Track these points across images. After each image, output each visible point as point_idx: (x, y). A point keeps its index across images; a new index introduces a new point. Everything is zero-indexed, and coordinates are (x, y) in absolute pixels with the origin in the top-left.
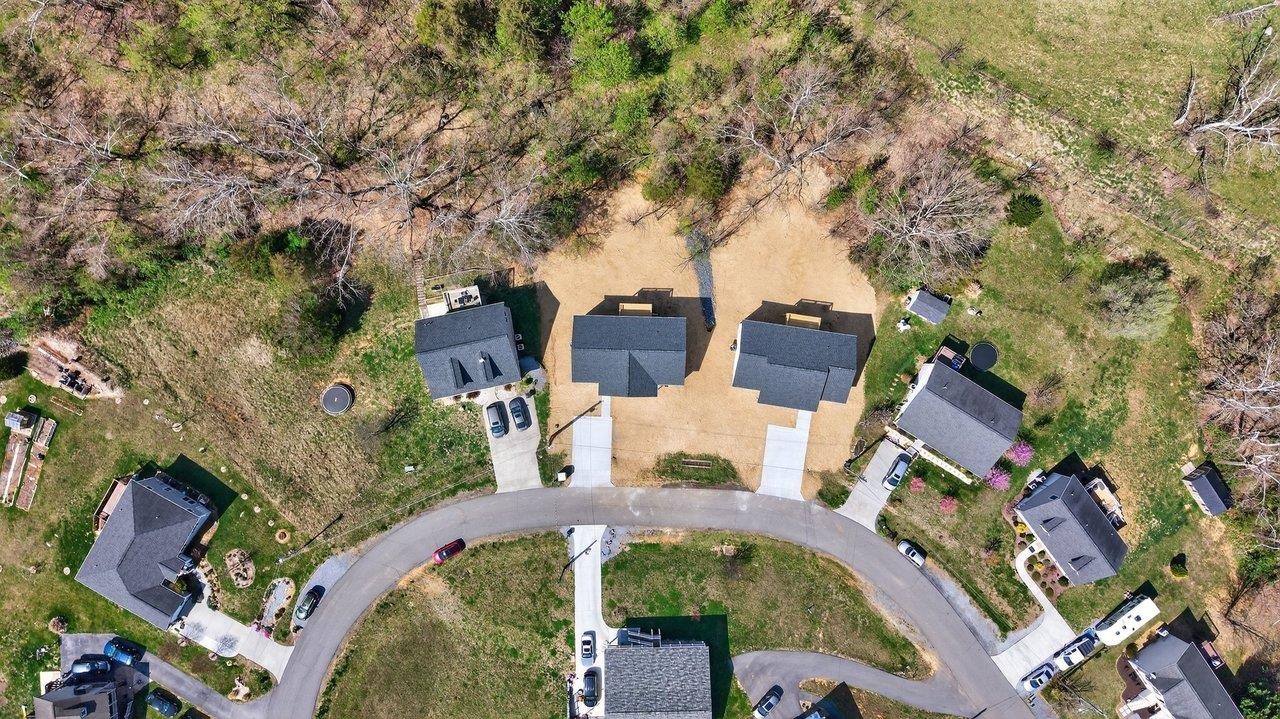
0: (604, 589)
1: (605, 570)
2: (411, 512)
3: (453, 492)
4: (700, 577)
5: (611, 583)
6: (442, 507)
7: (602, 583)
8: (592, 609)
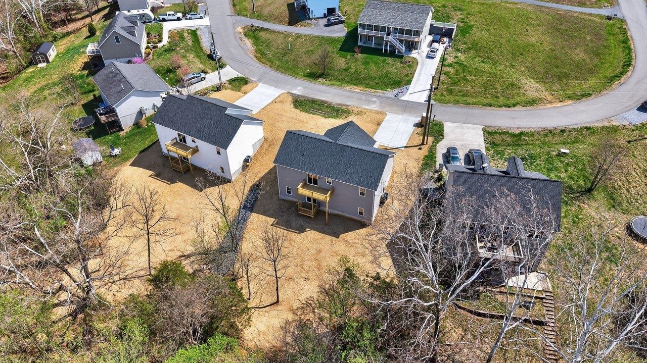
0: (413, 74)
1: (409, 82)
2: (563, 131)
3: (522, 134)
4: (346, 70)
5: (407, 76)
6: (534, 128)
7: (413, 77)
8: (424, 67)
